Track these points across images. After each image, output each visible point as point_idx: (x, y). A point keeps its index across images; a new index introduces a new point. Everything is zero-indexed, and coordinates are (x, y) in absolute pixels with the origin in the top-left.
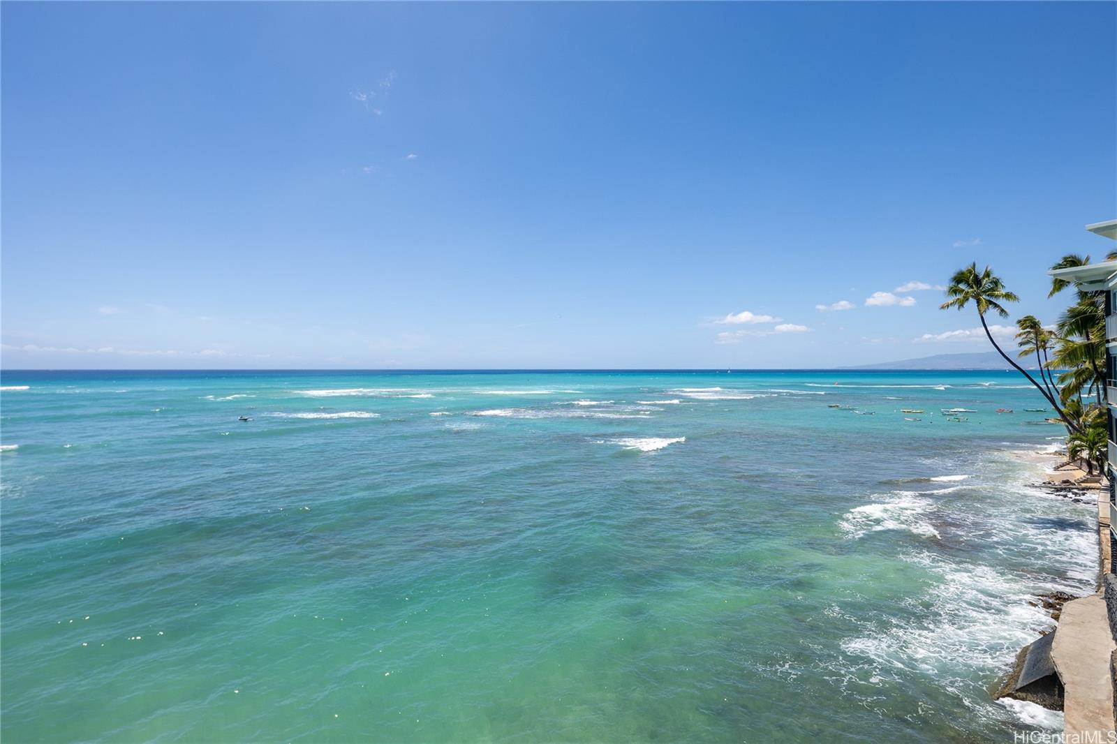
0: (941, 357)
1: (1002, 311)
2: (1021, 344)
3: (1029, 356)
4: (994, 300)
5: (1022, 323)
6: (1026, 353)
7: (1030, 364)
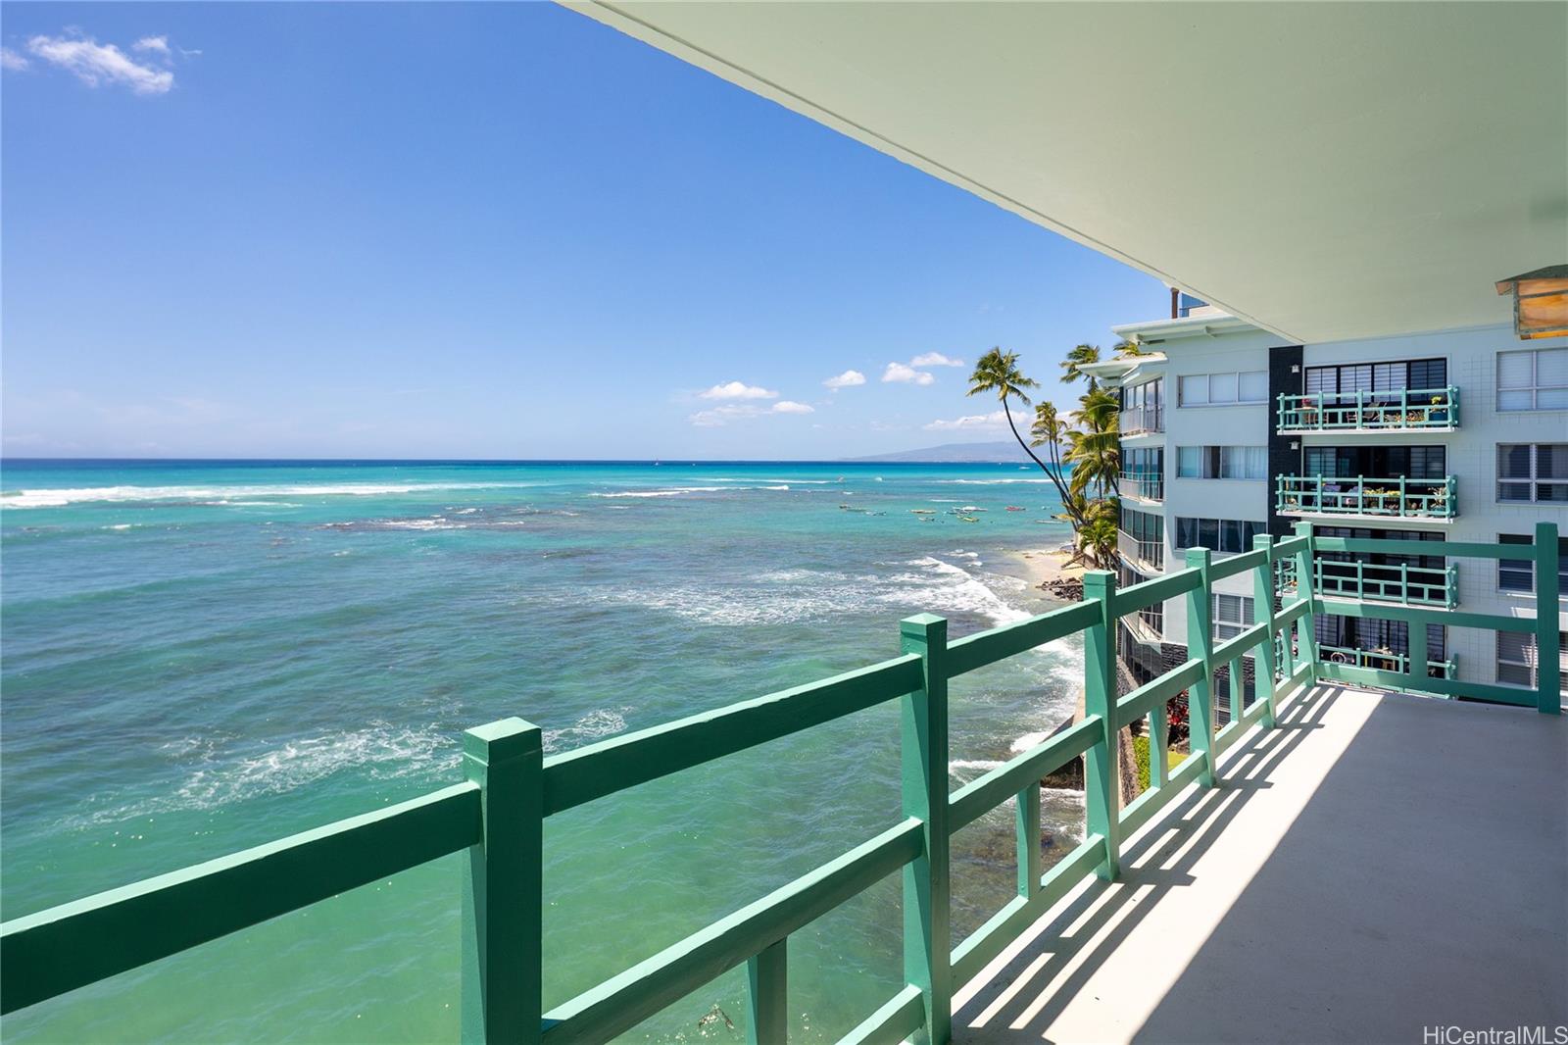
0: (948, 447)
1: (1025, 399)
2: (1035, 433)
3: (1041, 446)
4: (1016, 386)
5: (1038, 409)
6: (1038, 443)
7: (1044, 454)
